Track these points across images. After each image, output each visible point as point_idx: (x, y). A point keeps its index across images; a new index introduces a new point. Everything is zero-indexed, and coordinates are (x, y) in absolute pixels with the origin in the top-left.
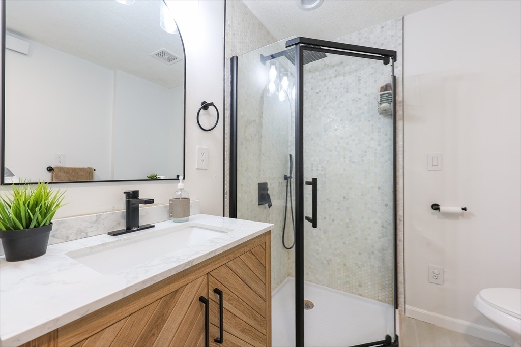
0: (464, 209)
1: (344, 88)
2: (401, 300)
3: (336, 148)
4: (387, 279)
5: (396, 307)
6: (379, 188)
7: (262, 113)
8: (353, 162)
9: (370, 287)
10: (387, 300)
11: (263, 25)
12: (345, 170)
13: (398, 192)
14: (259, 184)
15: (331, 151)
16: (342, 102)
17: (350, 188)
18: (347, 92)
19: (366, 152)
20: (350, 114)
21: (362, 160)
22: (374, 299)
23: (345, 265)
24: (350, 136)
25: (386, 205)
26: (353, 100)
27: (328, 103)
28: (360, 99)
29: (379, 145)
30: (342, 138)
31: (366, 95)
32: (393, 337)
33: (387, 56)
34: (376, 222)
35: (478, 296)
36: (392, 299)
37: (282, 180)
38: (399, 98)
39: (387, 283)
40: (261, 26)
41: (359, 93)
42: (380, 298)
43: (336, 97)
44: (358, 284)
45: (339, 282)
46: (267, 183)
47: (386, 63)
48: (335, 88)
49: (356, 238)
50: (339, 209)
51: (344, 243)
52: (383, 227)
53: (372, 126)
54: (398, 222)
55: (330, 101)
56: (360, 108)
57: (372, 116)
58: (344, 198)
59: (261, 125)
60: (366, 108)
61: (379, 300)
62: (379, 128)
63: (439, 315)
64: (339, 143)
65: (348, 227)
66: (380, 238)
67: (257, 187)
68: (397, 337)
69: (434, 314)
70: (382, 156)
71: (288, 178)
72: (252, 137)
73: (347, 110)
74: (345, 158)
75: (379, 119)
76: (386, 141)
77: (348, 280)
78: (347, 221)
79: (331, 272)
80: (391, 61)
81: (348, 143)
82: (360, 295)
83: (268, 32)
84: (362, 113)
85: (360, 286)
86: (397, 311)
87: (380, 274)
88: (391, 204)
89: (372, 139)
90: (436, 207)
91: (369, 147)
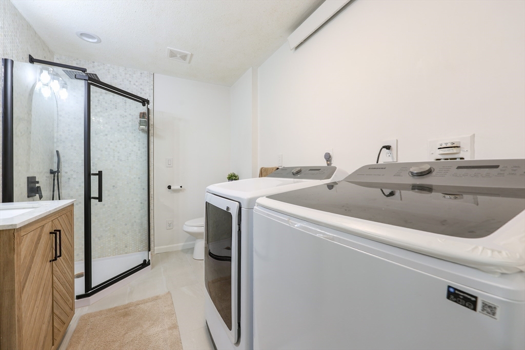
0: (181, 187)
1: (113, 105)
2: (152, 245)
3: (106, 149)
4: (144, 236)
5: (149, 250)
6: (139, 178)
7: (31, 110)
8: (121, 160)
9: (133, 245)
10: (144, 249)
11: (31, 26)
12: (114, 166)
13: (150, 180)
14: (28, 178)
15: (102, 151)
16: (111, 115)
17: (118, 179)
18: (116, 108)
19: (130, 154)
20: (119, 126)
21: (128, 160)
22: (136, 252)
23: (114, 236)
24: (119, 141)
25: (144, 189)
26: (121, 116)
27: (99, 112)
28: (126, 116)
29: (139, 150)
30: (111, 142)
31: (130, 114)
32: (147, 261)
33: (144, 102)
34: (137, 201)
35: (184, 226)
36: (147, 247)
37: (49, 174)
38: (151, 123)
39: (144, 238)
40: (29, 27)
41: (125, 112)
42: (140, 250)
43: (107, 109)
44: (124, 246)
45: (109, 250)
46: (35, 177)
47: (144, 105)
48: (106, 103)
49: (123, 215)
50: (109, 195)
51: (114, 220)
52: (141, 203)
53: (135, 136)
54: (150, 198)
55: (101, 112)
56: (126, 123)
57: (135, 130)
58: (114, 186)
59: (29, 122)
60: (130, 123)
61: (139, 251)
62: (139, 139)
63: (171, 246)
64: (109, 145)
65: (116, 207)
66: (139, 211)
67: (26, 180)
68: (149, 260)
69: (169, 246)
70: (141, 158)
71: (55, 172)
72: (21, 133)
73: (116, 122)
74: (114, 157)
75: (139, 133)
76: (144, 148)
77: (117, 246)
78: (116, 203)
79: (102, 245)
80: (146, 105)
81: (116, 147)
82: (126, 253)
83: (36, 33)
84: (128, 127)
85: (126, 247)
86: (150, 252)
87: (140, 234)
88: (146, 188)
89: (135, 145)
90: (169, 187)
91: (132, 151)
